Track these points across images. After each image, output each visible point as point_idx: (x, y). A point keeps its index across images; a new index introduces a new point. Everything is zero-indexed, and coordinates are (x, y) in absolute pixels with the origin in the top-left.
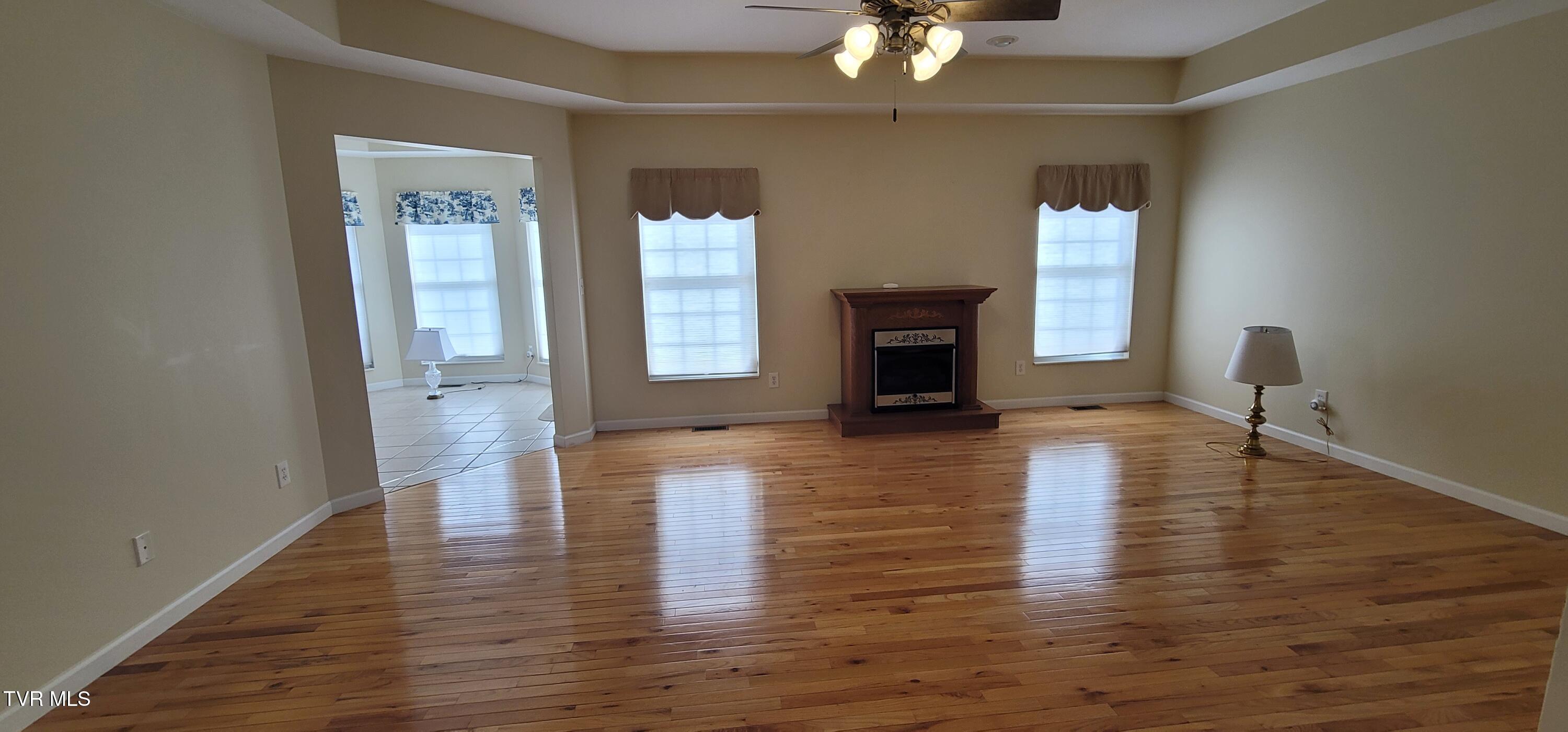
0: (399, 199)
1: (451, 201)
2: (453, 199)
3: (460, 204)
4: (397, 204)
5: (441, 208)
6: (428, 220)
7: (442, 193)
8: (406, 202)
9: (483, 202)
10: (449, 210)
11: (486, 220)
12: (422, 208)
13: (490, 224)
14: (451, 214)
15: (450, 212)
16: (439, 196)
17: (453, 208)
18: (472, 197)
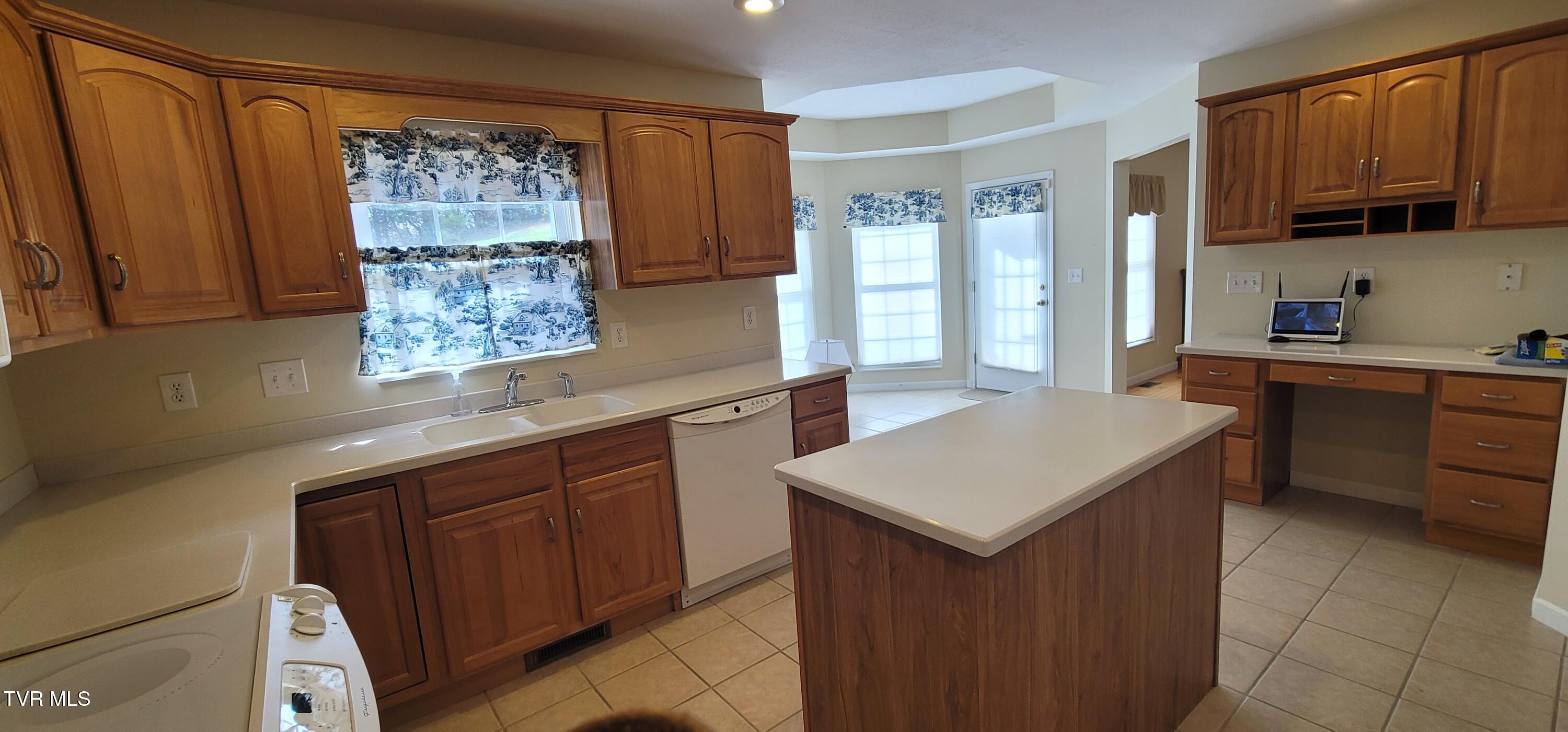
0: (850, 202)
1: (905, 201)
2: (906, 199)
3: (914, 204)
4: (848, 207)
5: (895, 209)
6: (881, 222)
7: (895, 193)
8: (857, 205)
9: (932, 200)
10: (902, 211)
11: (935, 219)
12: (876, 210)
13: (937, 223)
14: (904, 215)
15: (904, 213)
16: (893, 197)
17: (907, 208)
18: (924, 196)
